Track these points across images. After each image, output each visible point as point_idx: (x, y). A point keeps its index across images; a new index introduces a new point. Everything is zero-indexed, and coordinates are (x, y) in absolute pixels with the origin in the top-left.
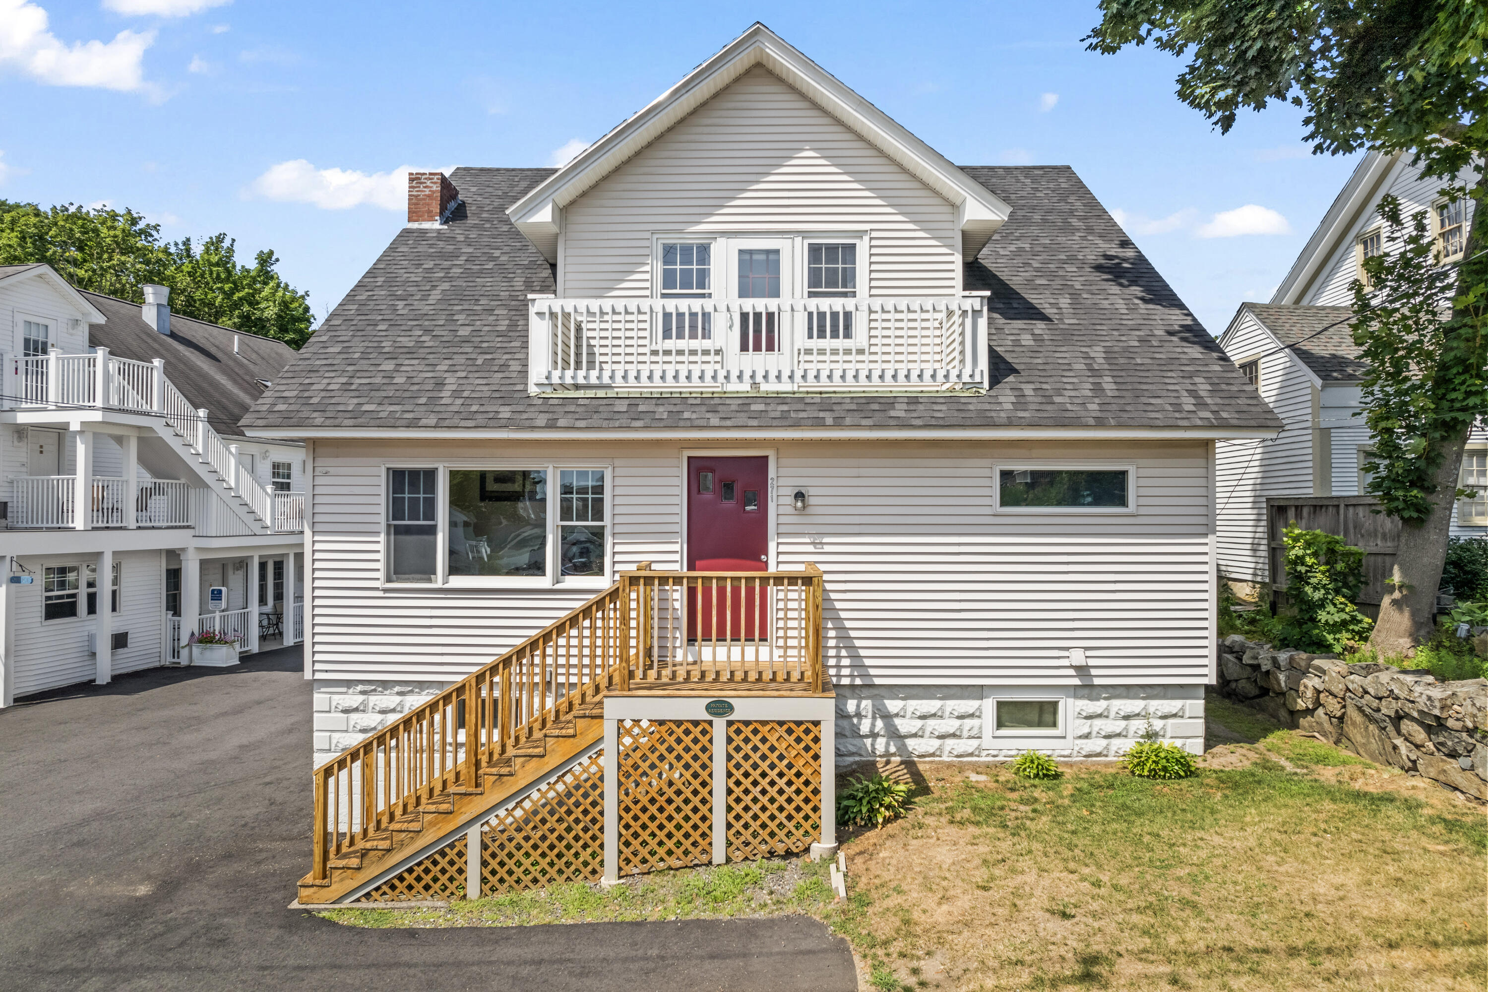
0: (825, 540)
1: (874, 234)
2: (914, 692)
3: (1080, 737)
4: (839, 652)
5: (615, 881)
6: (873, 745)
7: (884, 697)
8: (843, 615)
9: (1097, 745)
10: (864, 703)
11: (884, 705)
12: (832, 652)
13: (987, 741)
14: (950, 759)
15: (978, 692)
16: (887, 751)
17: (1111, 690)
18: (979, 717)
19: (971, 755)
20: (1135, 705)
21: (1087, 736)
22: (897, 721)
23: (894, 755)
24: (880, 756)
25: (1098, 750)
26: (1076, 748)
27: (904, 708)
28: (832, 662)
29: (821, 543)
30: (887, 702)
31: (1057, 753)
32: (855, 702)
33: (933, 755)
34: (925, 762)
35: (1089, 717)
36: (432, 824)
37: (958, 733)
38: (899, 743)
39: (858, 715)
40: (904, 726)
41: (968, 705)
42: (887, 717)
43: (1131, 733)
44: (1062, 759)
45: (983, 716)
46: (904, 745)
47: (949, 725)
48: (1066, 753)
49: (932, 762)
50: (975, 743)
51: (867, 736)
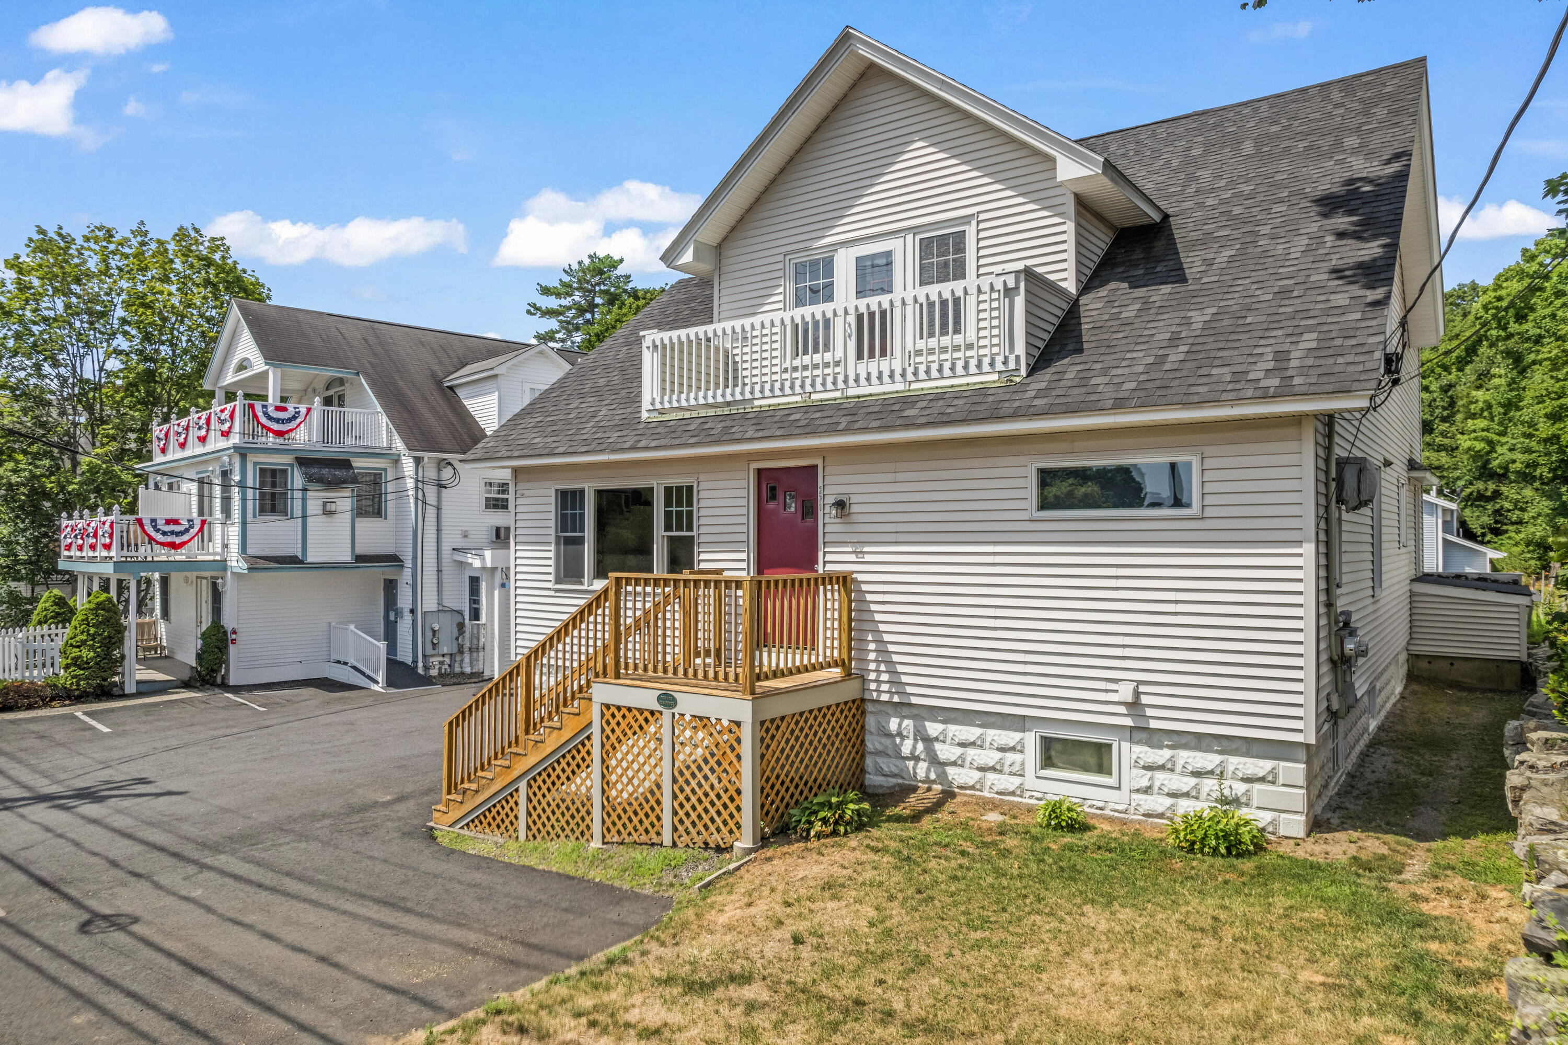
0: (866, 549)
1: (982, 217)
2: (953, 715)
3: (1138, 791)
4: (878, 666)
5: (600, 845)
6: (914, 769)
7: (924, 719)
8: (882, 627)
9: (1160, 803)
10: (906, 722)
11: (924, 726)
12: (872, 666)
13: (1030, 781)
14: (992, 795)
15: (1020, 723)
16: (927, 777)
17: (1175, 738)
18: (1022, 752)
19: (1013, 793)
20: (1208, 760)
21: (1147, 790)
22: (938, 746)
23: (934, 782)
24: (923, 782)
25: (1160, 810)
26: (1133, 804)
27: (943, 732)
28: (872, 676)
29: (861, 552)
30: (927, 724)
31: (1111, 806)
32: (897, 720)
33: (972, 788)
34: (965, 795)
35: (1148, 768)
36: (500, 775)
37: (998, 767)
38: (940, 770)
39: (900, 734)
40: (945, 752)
41: (1010, 737)
42: (928, 741)
43: (1203, 795)
44: (1116, 814)
45: (1026, 750)
46: (945, 773)
47: (990, 757)
48: (1121, 807)
49: (972, 796)
50: (1017, 781)
51: (907, 758)
